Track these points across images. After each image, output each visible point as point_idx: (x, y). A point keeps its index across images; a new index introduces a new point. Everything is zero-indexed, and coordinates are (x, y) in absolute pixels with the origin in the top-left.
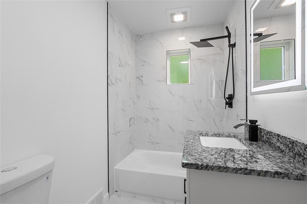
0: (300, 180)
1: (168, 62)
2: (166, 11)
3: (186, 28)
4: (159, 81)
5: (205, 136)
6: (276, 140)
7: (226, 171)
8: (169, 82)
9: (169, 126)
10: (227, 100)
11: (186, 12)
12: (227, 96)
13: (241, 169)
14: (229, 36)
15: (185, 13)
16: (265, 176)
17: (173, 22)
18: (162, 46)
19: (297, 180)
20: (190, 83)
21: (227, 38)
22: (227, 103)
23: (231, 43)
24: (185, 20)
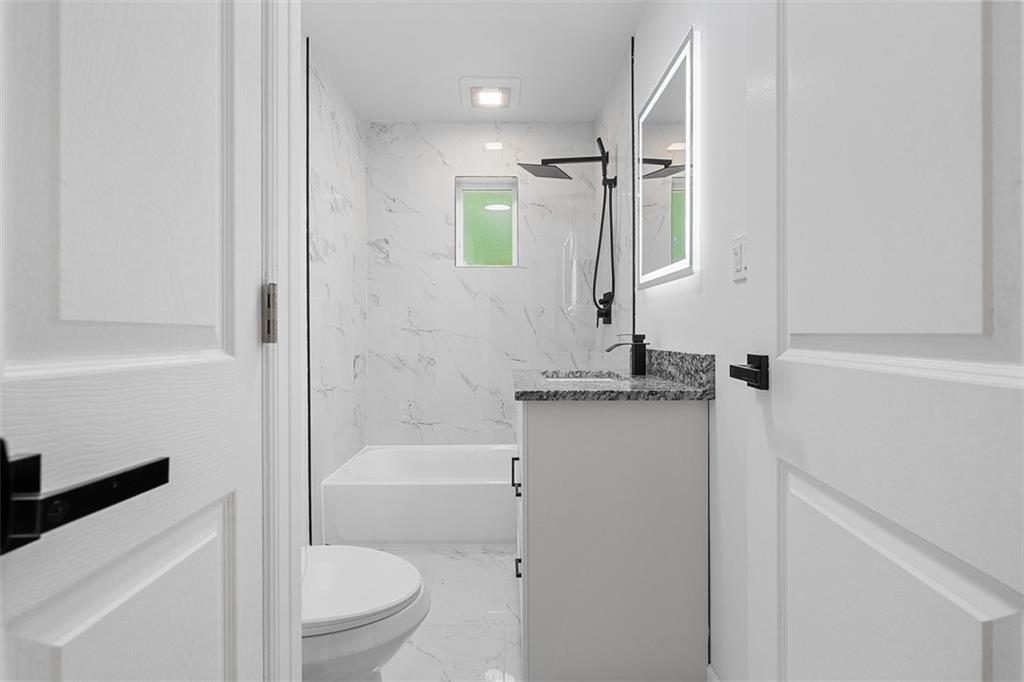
0: (678, 399)
1: (460, 206)
2: (461, 78)
3: (505, 123)
4: (435, 256)
5: (553, 377)
6: (666, 362)
7: (583, 397)
8: (461, 262)
9: (463, 376)
10: (601, 306)
11: (509, 89)
12: (600, 296)
13: (605, 392)
14: (604, 158)
15: (506, 90)
16: (636, 399)
17: (474, 104)
18: (445, 163)
19: (676, 399)
20: (515, 264)
21: (600, 163)
22: (600, 314)
23: (608, 177)
24: (506, 105)
